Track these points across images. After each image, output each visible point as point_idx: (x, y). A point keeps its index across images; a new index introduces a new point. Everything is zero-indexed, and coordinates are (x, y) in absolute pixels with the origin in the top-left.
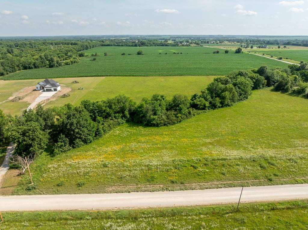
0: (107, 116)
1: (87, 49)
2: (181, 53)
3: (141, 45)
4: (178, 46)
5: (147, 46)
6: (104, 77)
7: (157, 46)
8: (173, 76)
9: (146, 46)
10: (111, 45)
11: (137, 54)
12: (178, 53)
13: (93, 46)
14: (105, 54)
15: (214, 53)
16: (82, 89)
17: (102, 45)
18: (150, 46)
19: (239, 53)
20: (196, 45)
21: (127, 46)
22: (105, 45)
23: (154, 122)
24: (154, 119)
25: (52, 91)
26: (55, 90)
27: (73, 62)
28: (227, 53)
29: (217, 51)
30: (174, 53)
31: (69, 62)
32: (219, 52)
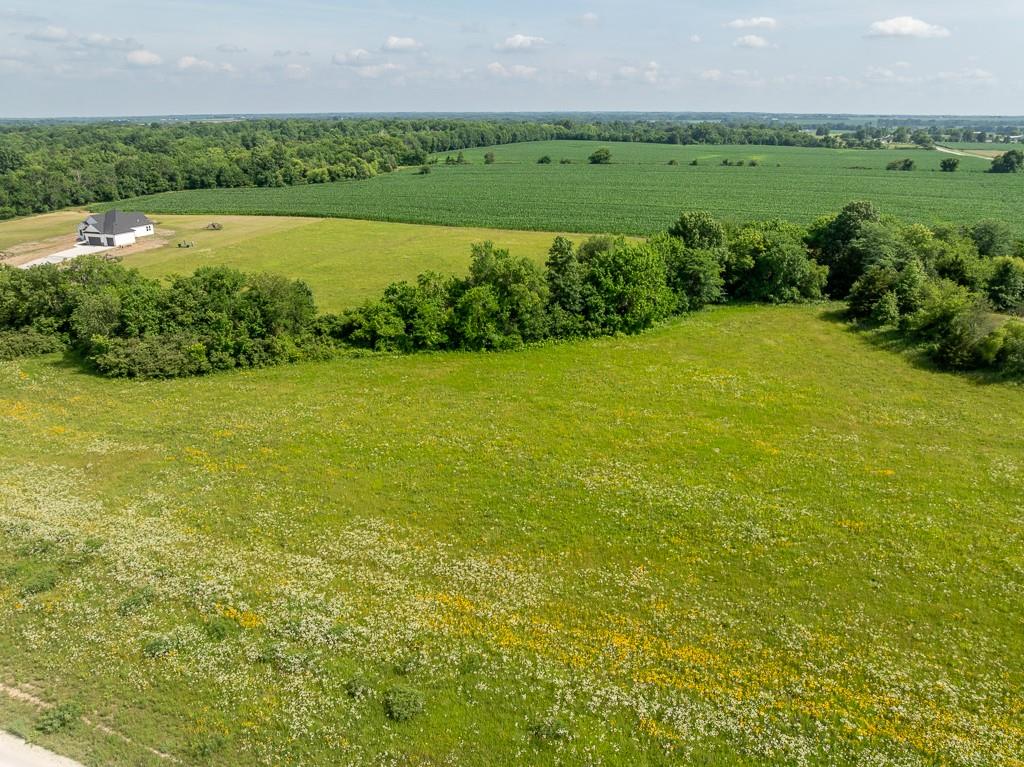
0: (14, 321)
2: (753, 165)
3: (690, 139)
4: (828, 147)
5: (712, 142)
7: (750, 142)
9: (707, 141)
10: (589, 138)
11: (590, 159)
12: (740, 164)
13: (515, 135)
14: (486, 157)
16: (188, 246)
17: (560, 137)
18: (724, 143)
19: (1008, 171)
21: (641, 141)
22: (568, 138)
25: (102, 245)
26: (110, 242)
27: (338, 175)
28: (951, 171)
29: (906, 161)
30: (725, 163)
31: (323, 173)
32: (911, 163)
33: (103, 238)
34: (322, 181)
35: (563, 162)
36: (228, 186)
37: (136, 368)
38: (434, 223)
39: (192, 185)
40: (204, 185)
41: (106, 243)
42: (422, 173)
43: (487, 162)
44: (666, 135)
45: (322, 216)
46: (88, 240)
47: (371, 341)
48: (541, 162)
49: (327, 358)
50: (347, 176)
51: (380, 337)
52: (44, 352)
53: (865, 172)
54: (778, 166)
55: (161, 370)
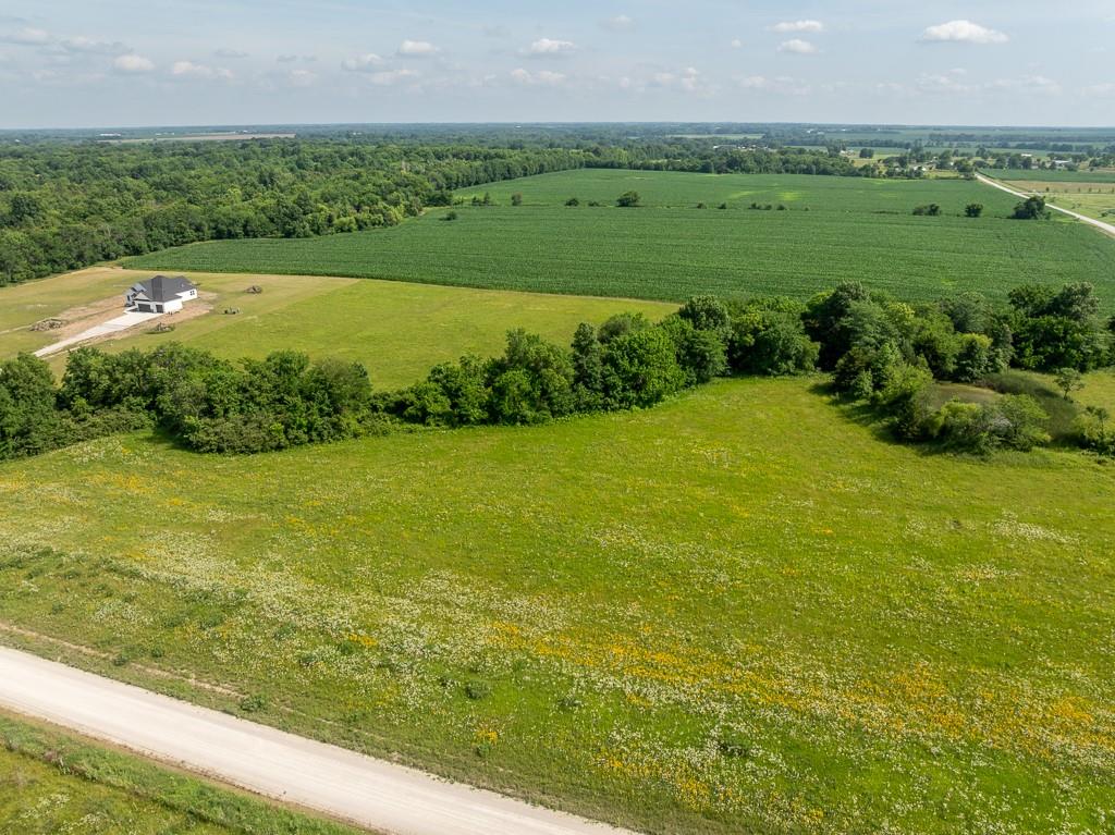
0: (108, 400)
1: (510, 178)
4: (867, 176)
6: (357, 281)
7: (787, 171)
10: (620, 166)
11: (618, 204)
12: (768, 208)
13: (542, 166)
14: (513, 198)
16: (234, 313)
17: (589, 165)
21: (674, 169)
22: (597, 166)
23: (192, 437)
24: (193, 429)
25: (152, 311)
26: (160, 310)
27: (365, 224)
28: (976, 216)
29: (932, 206)
30: (754, 206)
31: (351, 222)
32: (937, 207)
33: (153, 305)
34: (349, 230)
35: (591, 205)
36: (256, 237)
37: (225, 445)
38: (465, 285)
39: (219, 235)
40: (231, 235)
41: (155, 310)
42: (449, 219)
43: (514, 204)
44: (699, 163)
45: (357, 277)
46: (137, 306)
47: (422, 417)
48: (569, 204)
49: (385, 433)
50: (374, 225)
51: (430, 414)
52: (136, 428)
53: (889, 218)
54: (807, 210)
55: (247, 447)
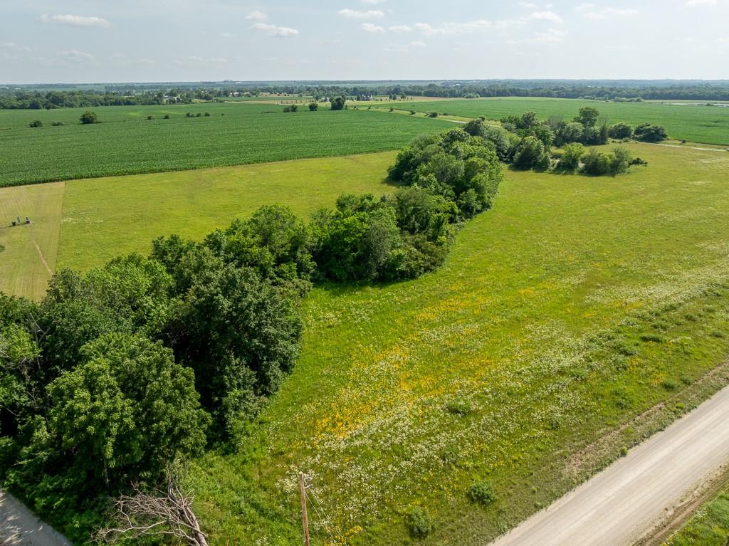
2: (207, 115)
3: (52, 104)
5: (71, 106)
6: (62, 184)
8: (264, 161)
9: (66, 106)
11: (82, 122)
12: (199, 115)
15: (285, 112)
16: (28, 222)
19: (340, 109)
20: (204, 101)
23: (402, 267)
30: (188, 115)
48: (35, 125)
